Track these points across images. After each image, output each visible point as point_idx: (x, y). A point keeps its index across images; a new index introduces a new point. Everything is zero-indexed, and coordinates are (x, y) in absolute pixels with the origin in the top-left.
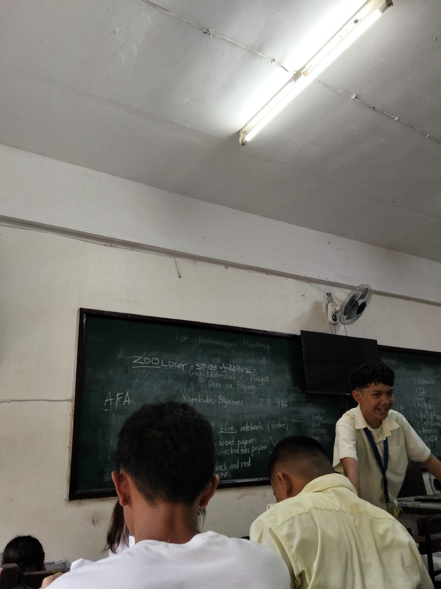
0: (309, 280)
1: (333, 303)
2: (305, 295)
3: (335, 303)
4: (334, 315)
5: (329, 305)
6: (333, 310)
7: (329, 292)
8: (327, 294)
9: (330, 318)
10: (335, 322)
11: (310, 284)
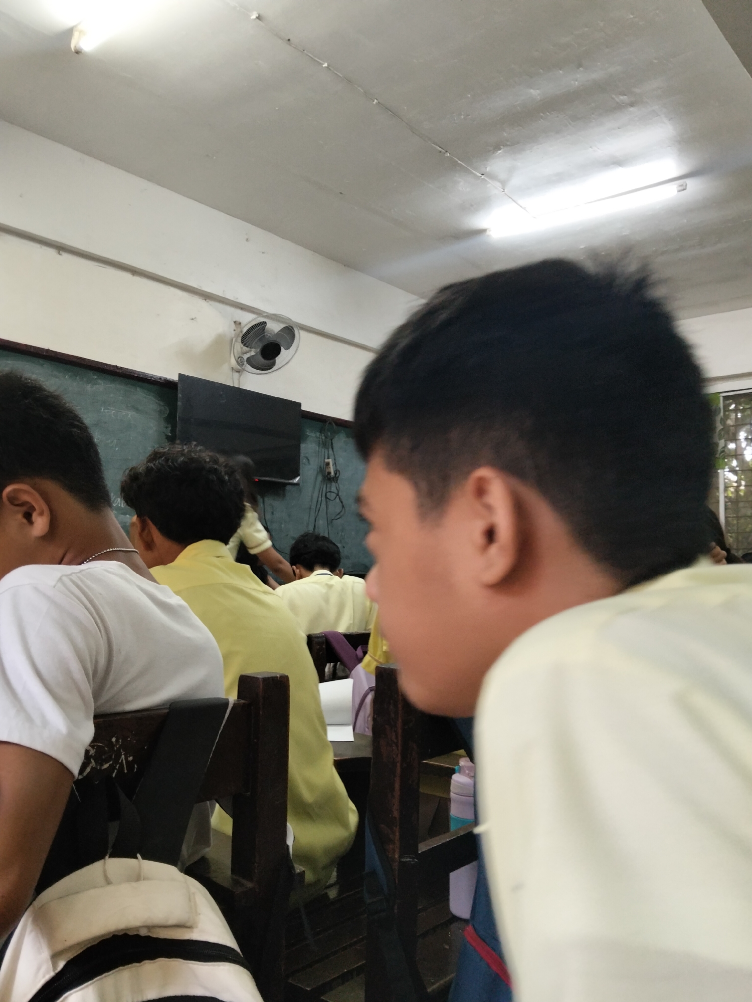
0: (207, 296)
2: (195, 318)
4: (240, 356)
6: (240, 349)
7: (237, 319)
8: (235, 322)
9: (233, 362)
10: (239, 368)
11: (208, 302)
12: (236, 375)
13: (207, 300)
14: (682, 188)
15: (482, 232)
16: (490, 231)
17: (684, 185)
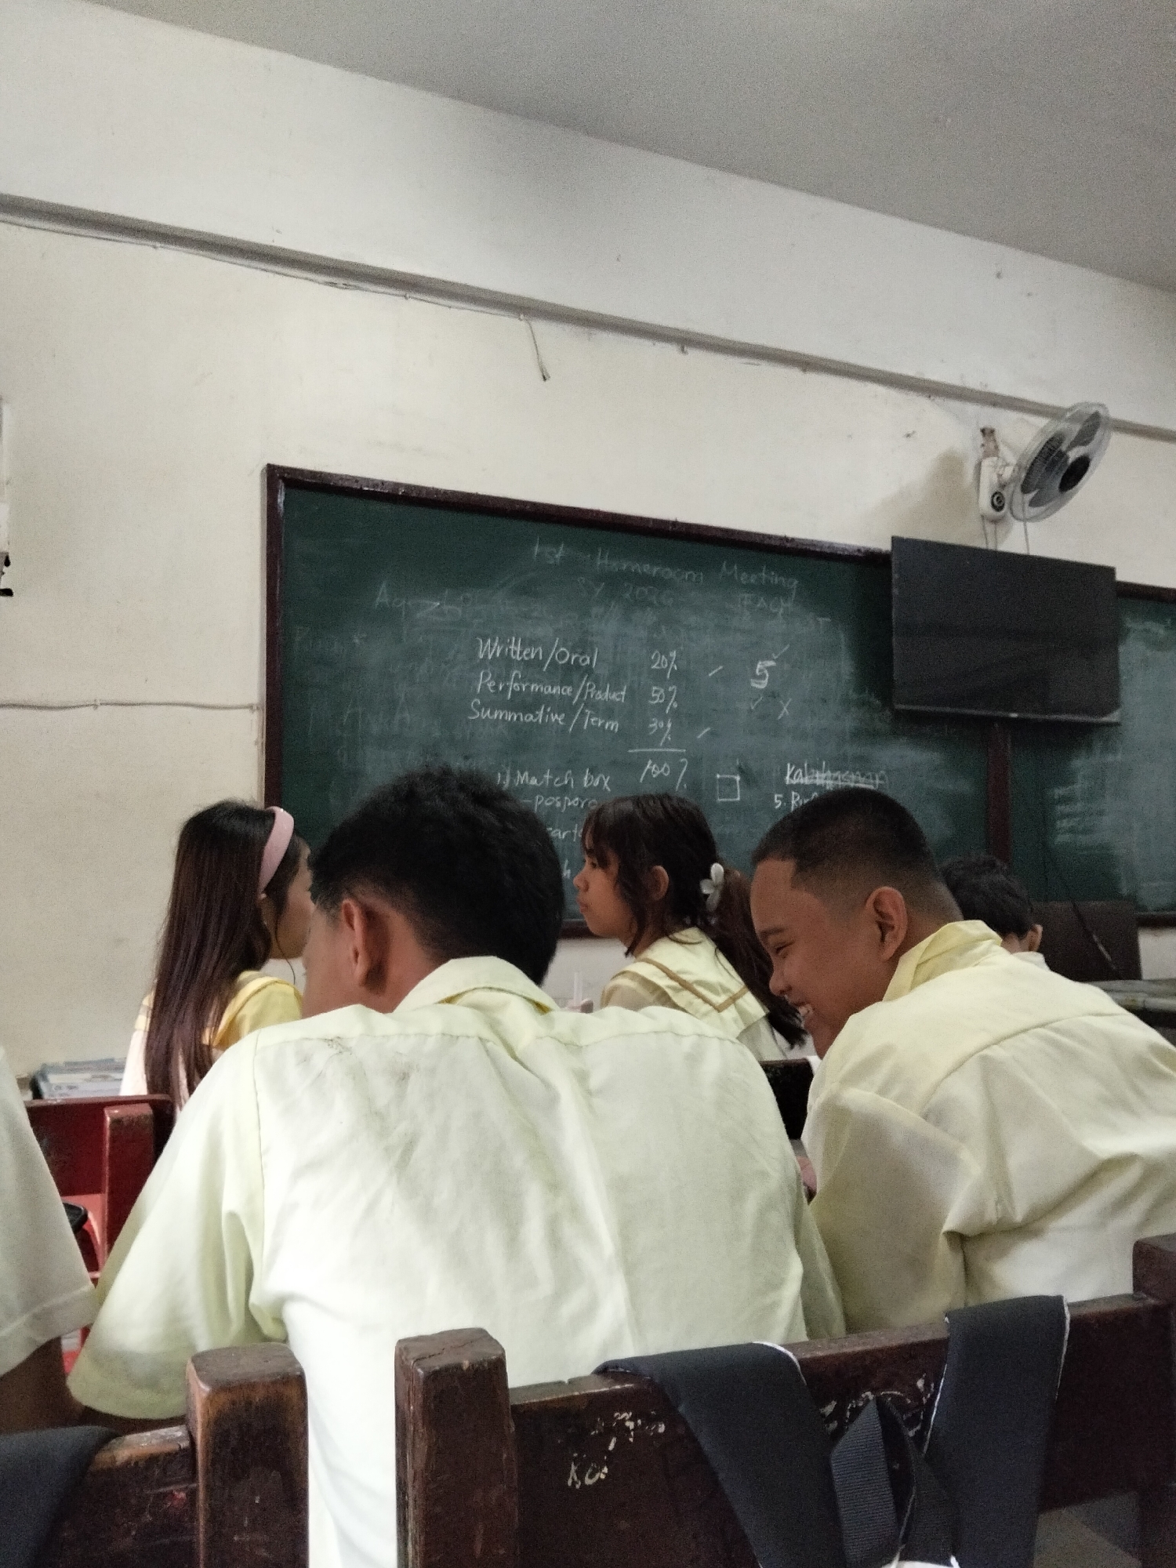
0: (932, 390)
1: (998, 457)
2: (914, 432)
3: (1004, 460)
4: (996, 493)
5: (986, 463)
6: (995, 479)
7: (986, 426)
8: (983, 431)
9: (981, 504)
10: (997, 514)
11: (932, 401)
12: (990, 528)
13: (932, 398)
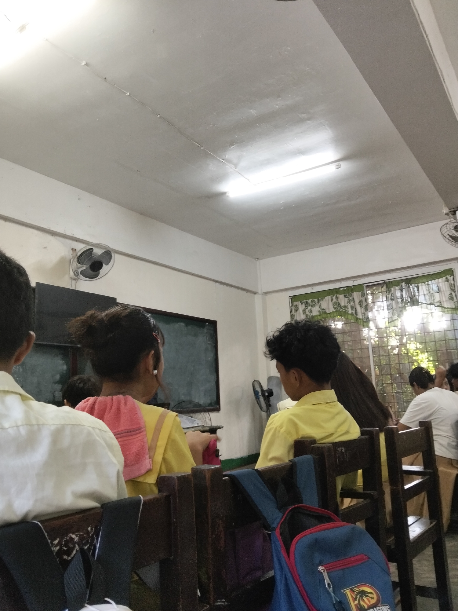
2: (46, 247)
4: (76, 271)
6: (76, 266)
7: (74, 247)
8: (72, 249)
9: (72, 273)
10: (76, 277)
11: (54, 237)
12: (74, 282)
13: (54, 236)
14: (338, 167)
15: (224, 193)
16: (228, 193)
17: (339, 165)
